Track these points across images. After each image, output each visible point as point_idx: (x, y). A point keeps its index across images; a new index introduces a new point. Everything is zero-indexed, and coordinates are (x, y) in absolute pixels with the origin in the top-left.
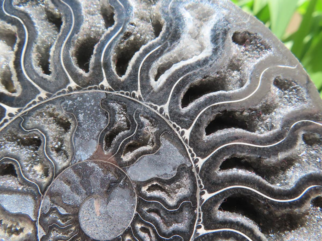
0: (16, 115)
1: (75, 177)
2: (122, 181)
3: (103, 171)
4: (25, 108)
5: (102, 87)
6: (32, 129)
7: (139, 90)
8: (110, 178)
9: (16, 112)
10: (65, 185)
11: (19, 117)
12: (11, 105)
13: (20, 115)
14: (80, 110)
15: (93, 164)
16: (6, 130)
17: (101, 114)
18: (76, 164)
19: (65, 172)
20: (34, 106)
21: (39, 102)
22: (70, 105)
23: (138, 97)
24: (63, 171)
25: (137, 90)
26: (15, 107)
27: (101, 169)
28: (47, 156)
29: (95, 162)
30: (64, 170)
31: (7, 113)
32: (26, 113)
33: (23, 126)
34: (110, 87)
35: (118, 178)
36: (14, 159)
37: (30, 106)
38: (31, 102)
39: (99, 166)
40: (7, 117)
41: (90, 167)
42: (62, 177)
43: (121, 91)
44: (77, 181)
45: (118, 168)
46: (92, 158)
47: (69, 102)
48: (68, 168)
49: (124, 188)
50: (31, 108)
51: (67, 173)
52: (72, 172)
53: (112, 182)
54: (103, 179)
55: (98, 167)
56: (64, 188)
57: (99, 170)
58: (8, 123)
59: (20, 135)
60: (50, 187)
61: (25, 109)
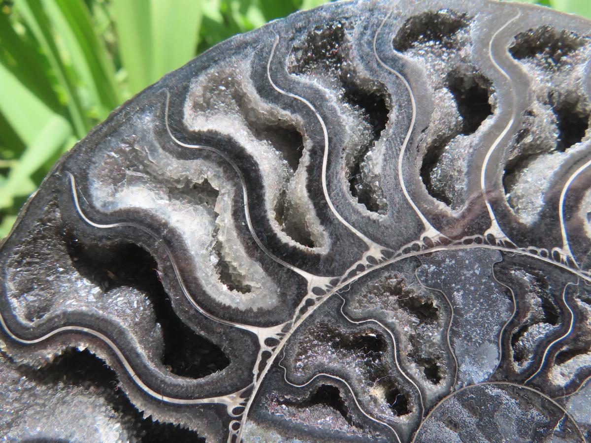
0: (328, 291)
1: (465, 415)
2: (559, 424)
3: (519, 405)
4: (343, 277)
5: (492, 240)
6: (365, 319)
7: (567, 247)
8: (534, 418)
9: (327, 286)
10: (448, 429)
11: (334, 296)
12: (316, 272)
13: (337, 292)
14: (455, 284)
15: (496, 391)
16: (314, 320)
17: (497, 292)
18: (462, 389)
19: (442, 404)
20: (361, 274)
21: (369, 267)
22: (433, 273)
23: (565, 259)
24: (440, 404)
25: (561, 246)
26: (325, 275)
27: (513, 401)
28: (403, 374)
29: (499, 387)
30: (442, 401)
31: (310, 287)
32: (347, 286)
33: (346, 314)
34: (508, 240)
35: (550, 419)
36: (338, 378)
37: (353, 274)
38: (354, 267)
39: (509, 394)
40: (311, 295)
41: (492, 397)
42: (439, 415)
43: (531, 248)
44: (470, 423)
45: (547, 399)
46: (492, 379)
47: (430, 267)
48: (449, 396)
49: (564, 438)
50: (356, 278)
51: (447, 406)
52: (457, 406)
53: (539, 425)
54: (522, 420)
55: (508, 397)
56: (446, 435)
57: (510, 403)
58: (315, 307)
59: (343, 330)
60: (419, 433)
61: (345, 280)
